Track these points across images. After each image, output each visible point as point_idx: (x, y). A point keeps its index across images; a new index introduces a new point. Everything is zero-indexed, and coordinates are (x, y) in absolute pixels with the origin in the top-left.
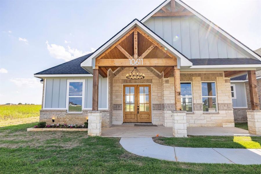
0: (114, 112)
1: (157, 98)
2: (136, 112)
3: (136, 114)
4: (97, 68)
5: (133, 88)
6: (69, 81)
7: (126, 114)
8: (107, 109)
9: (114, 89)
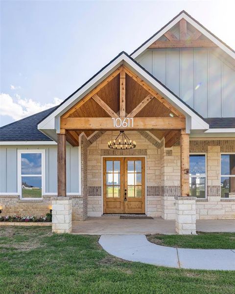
0: (90, 198)
1: (154, 178)
2: (123, 199)
3: (122, 201)
4: (64, 132)
5: (118, 163)
6: (20, 152)
7: (107, 202)
8: (80, 193)
9: (89, 163)
